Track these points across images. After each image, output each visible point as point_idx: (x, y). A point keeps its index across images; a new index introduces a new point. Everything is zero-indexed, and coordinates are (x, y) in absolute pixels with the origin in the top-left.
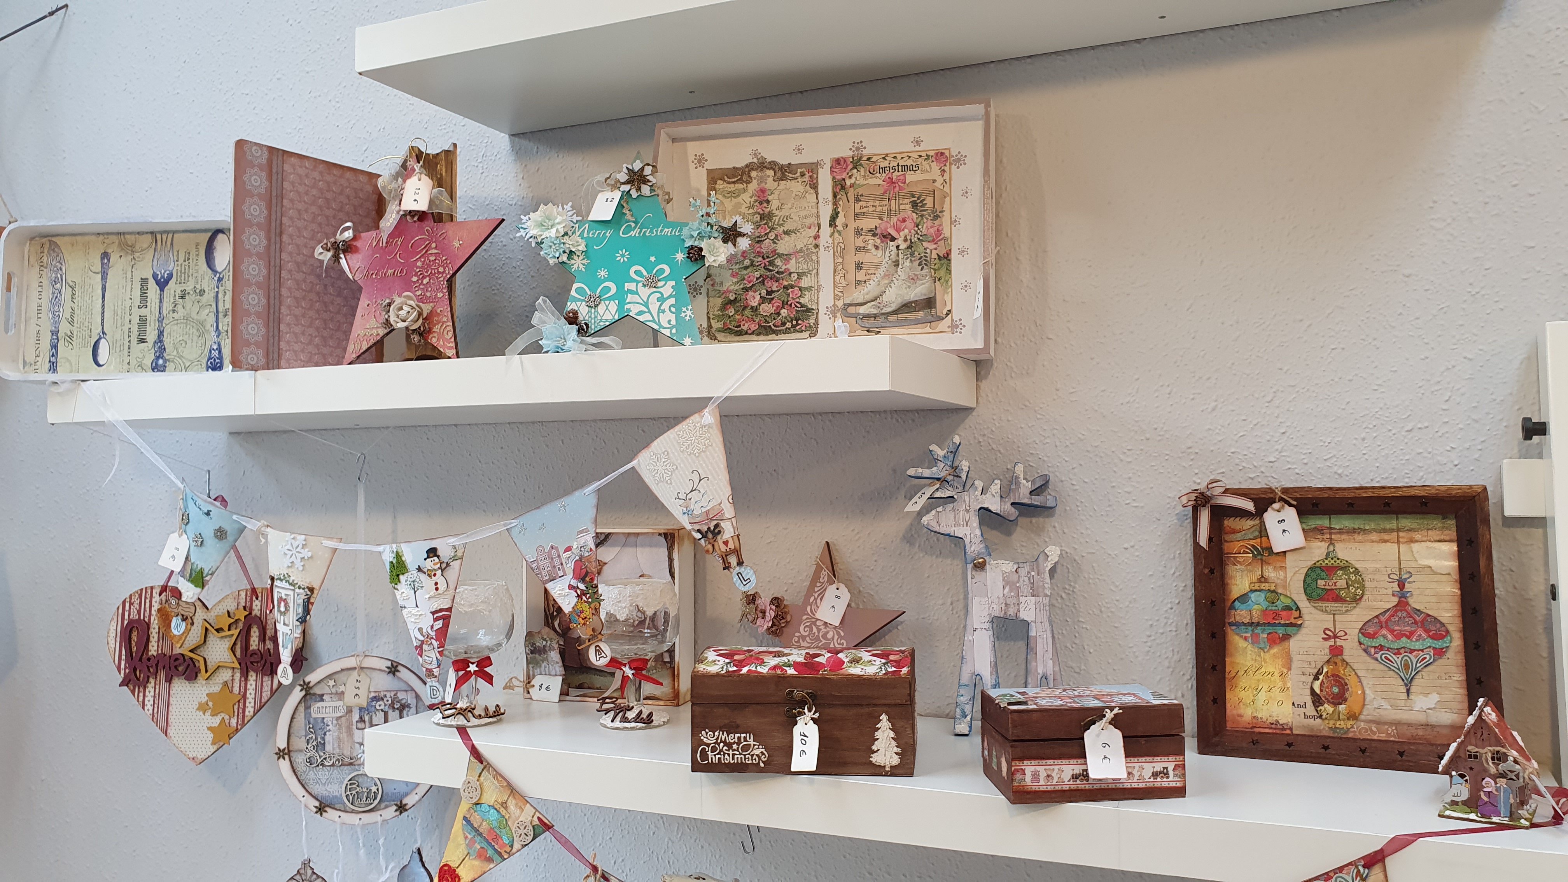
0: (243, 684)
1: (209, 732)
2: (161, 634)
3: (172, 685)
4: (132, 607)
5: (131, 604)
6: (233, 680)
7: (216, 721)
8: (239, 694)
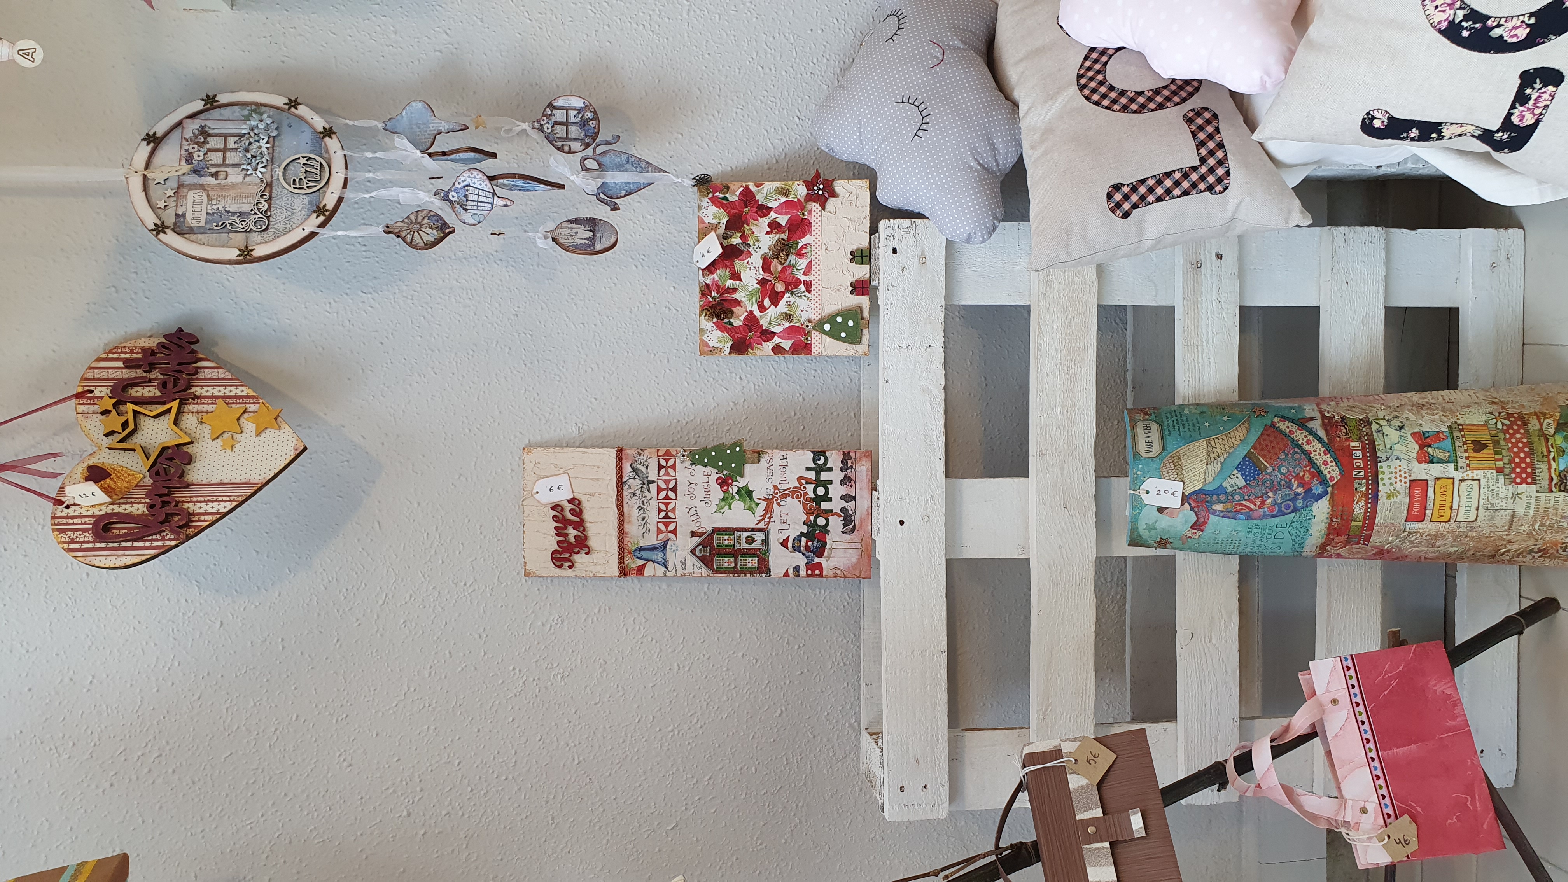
0: (203, 401)
1: (263, 435)
2: (122, 501)
3: (195, 482)
4: (78, 539)
5: (73, 541)
6: (198, 412)
7: (249, 427)
8: (215, 404)
